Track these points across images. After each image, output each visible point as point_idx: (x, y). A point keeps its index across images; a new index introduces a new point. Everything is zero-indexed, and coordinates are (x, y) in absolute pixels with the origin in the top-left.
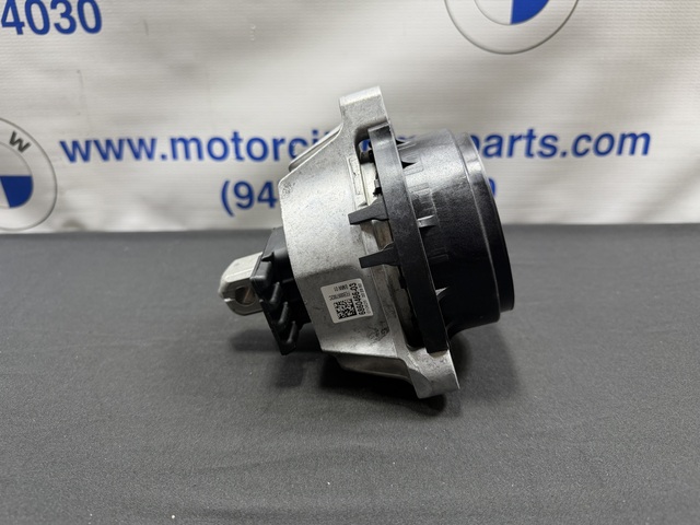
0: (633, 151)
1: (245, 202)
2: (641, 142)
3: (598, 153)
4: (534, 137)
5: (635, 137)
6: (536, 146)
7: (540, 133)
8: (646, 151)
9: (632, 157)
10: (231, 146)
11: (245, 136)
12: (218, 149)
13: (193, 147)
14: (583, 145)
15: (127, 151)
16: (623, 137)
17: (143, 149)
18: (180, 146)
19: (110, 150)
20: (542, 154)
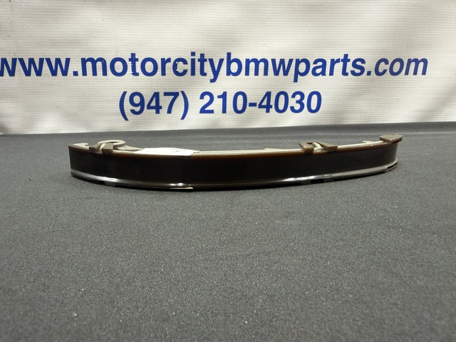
0: (415, 73)
1: (137, 109)
2: (421, 65)
3: (392, 73)
4: (349, 60)
5: (417, 62)
6: (350, 67)
7: (352, 58)
8: (424, 73)
9: (415, 76)
10: (129, 64)
11: (140, 57)
12: (119, 67)
13: (99, 65)
14: (383, 67)
15: (46, 67)
16: (410, 61)
17: (59, 67)
18: (89, 65)
19: (32, 67)
20: (353, 73)
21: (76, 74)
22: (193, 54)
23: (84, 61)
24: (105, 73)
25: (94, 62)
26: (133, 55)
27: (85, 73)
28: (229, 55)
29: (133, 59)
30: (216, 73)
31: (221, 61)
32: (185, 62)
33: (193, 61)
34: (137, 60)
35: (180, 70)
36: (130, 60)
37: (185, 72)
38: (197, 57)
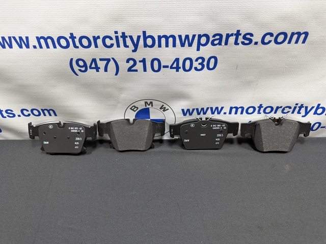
21: (225, 113)
22: (297, 104)
23: (231, 108)
24: (242, 113)
25: (237, 108)
26: (261, 105)
27: (230, 113)
28: (319, 105)
29: (261, 106)
30: (307, 113)
31: (313, 107)
32: (290, 108)
33: (295, 108)
34: (262, 107)
35: (285, 111)
36: (258, 107)
37: (288, 112)
38: (299, 105)
